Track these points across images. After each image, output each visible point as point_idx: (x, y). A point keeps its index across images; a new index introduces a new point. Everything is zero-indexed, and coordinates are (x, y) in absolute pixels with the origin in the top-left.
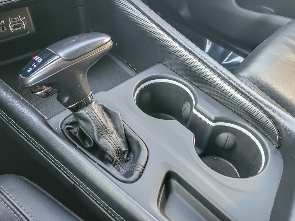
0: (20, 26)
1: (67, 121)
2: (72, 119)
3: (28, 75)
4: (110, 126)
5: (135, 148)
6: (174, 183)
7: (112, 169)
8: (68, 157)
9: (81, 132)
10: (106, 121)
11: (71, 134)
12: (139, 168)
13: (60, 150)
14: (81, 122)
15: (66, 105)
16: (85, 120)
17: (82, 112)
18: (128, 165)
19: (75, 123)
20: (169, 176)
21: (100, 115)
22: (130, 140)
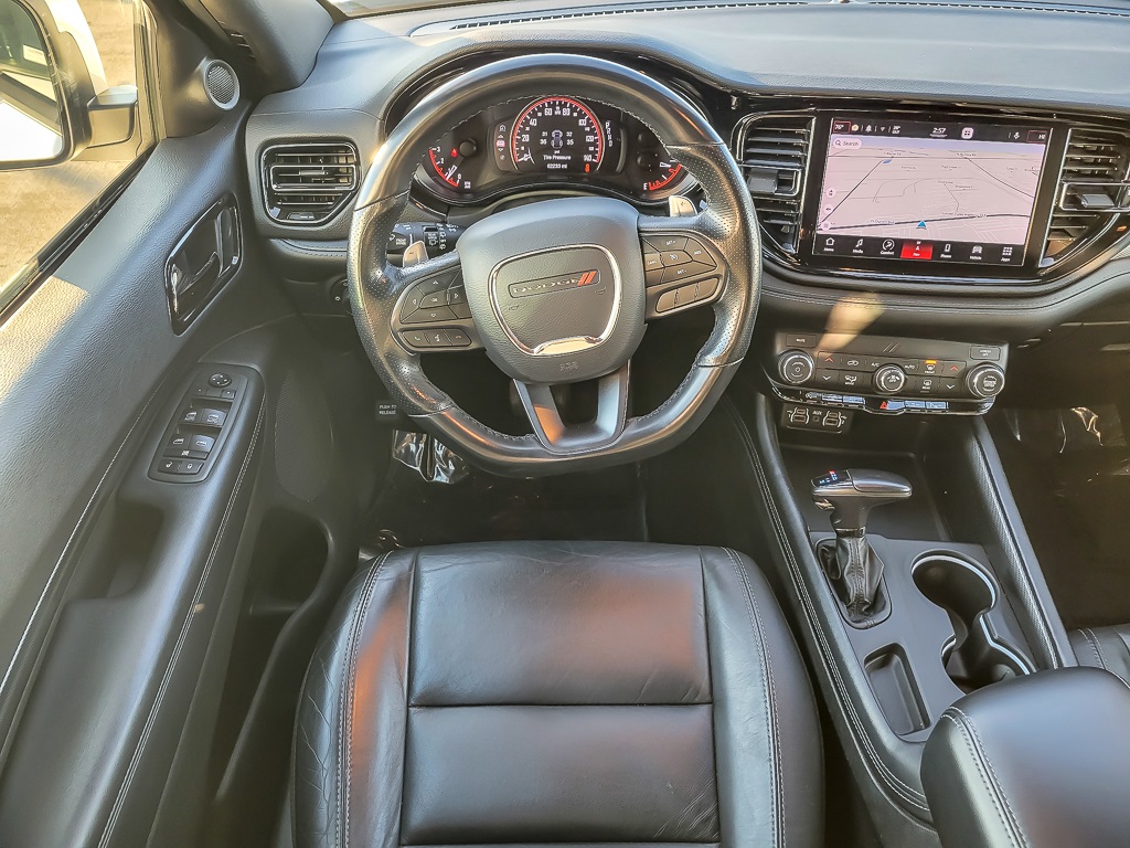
0: (834, 422)
1: (826, 543)
2: (833, 544)
3: (818, 485)
4: (866, 571)
5: (879, 606)
6: (896, 659)
7: (843, 608)
8: (810, 570)
9: (834, 560)
10: (864, 563)
11: (823, 557)
12: (870, 622)
13: (807, 561)
14: (840, 549)
15: (835, 527)
16: (845, 549)
17: (846, 540)
18: (860, 617)
19: (833, 550)
20: (892, 650)
21: (861, 554)
22: (879, 597)
